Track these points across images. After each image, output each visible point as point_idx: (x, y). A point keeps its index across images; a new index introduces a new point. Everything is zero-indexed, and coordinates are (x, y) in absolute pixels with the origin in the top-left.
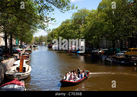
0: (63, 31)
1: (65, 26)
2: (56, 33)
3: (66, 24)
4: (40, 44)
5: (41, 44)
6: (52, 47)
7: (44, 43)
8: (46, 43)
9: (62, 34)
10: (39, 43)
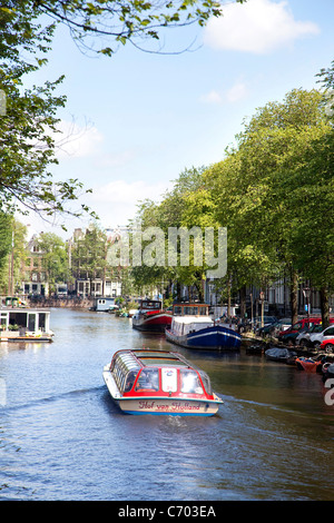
0: (259, 190)
1: (281, 146)
2: (205, 210)
3: (291, 130)
4: (78, 300)
5: (90, 297)
6: (167, 323)
7: (108, 291)
8: (125, 291)
9: (251, 217)
10: (72, 293)
